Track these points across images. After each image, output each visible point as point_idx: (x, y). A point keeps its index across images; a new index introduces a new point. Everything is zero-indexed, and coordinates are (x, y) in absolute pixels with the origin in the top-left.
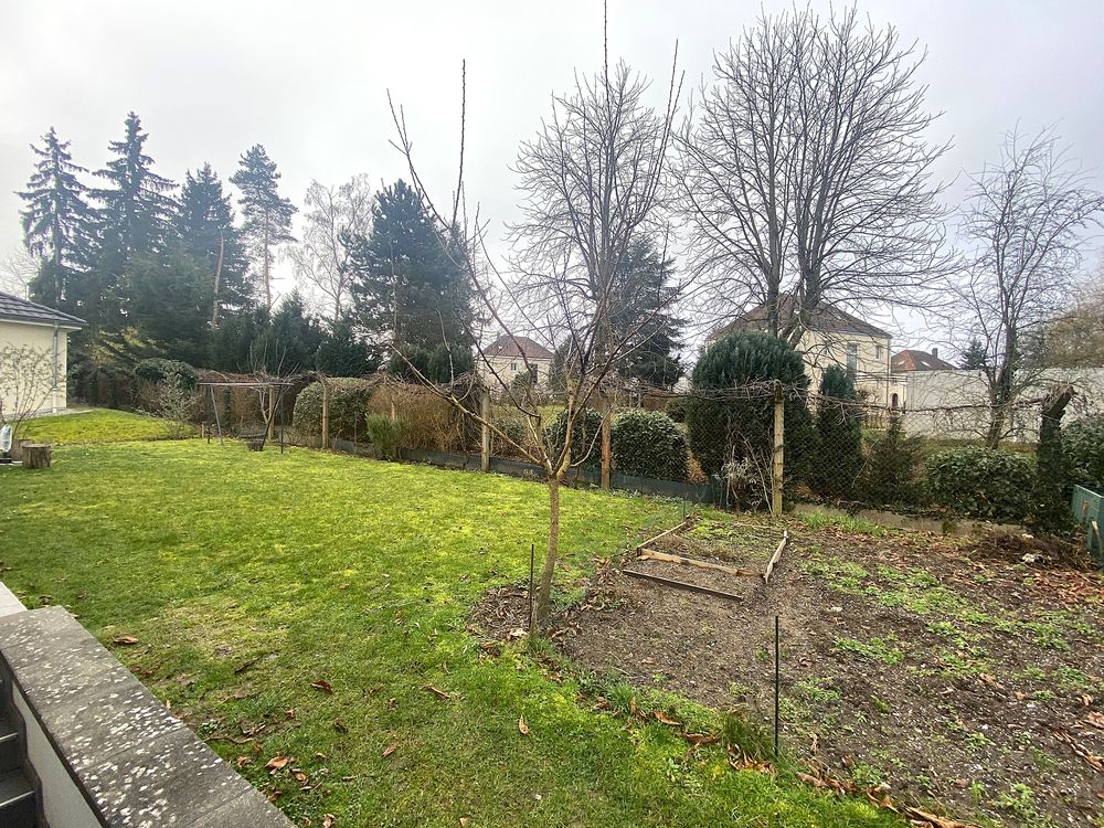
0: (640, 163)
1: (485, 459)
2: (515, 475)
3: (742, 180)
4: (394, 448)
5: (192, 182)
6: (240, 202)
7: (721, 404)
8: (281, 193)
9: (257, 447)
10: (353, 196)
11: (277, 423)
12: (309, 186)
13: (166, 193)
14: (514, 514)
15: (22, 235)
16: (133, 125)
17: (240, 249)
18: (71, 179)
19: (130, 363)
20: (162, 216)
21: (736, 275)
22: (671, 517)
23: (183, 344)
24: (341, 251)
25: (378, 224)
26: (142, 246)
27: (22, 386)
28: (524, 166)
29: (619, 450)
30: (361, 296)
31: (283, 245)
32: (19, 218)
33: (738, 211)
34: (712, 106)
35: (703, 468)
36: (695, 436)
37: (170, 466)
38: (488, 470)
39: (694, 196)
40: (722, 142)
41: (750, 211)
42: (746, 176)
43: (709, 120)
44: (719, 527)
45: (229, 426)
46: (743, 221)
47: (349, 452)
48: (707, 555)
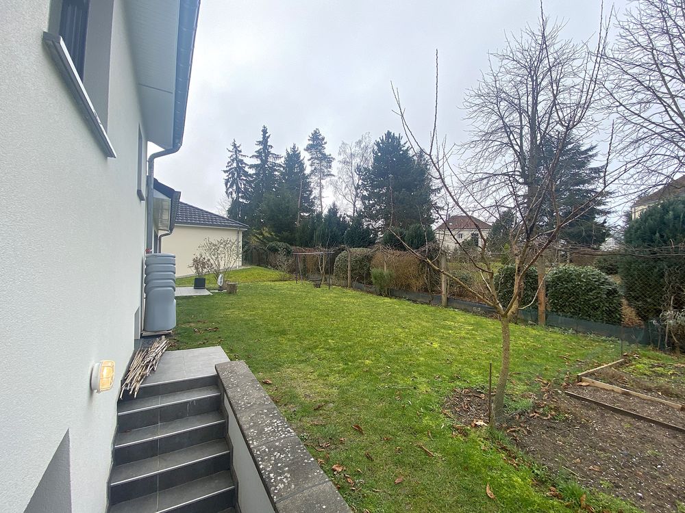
0: (562, 80)
1: (444, 299)
2: (466, 311)
3: (661, 74)
4: (386, 289)
5: (288, 154)
6: (309, 160)
7: (656, 260)
8: (327, 152)
9: (318, 286)
10: (362, 146)
11: (327, 272)
12: (340, 145)
13: (278, 162)
14: (469, 339)
15: (224, 189)
16: (265, 131)
17: (308, 184)
18: (242, 161)
19: (265, 244)
20: (276, 173)
21: (663, 151)
22: (607, 354)
23: (285, 234)
24: (356, 177)
25: (377, 159)
26: (269, 188)
27: (227, 257)
28: (468, 104)
29: (553, 296)
30: (367, 202)
31: (328, 179)
32: (224, 182)
33: (660, 99)
34: (625, 24)
35: (638, 314)
36: (630, 288)
37: (281, 294)
38: (447, 306)
39: (614, 95)
40: (639, 48)
41: (673, 97)
42: (665, 71)
43: (624, 35)
44: (659, 366)
45: (305, 274)
46: (667, 106)
47: (362, 290)
48: (649, 390)
